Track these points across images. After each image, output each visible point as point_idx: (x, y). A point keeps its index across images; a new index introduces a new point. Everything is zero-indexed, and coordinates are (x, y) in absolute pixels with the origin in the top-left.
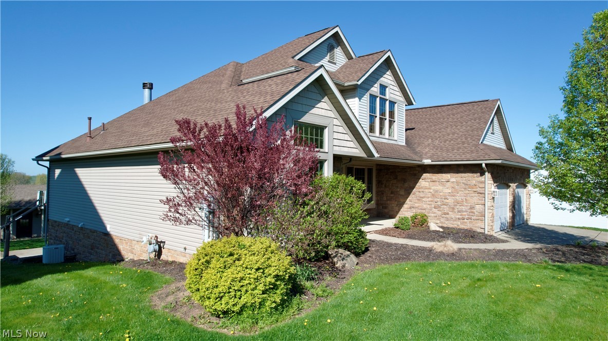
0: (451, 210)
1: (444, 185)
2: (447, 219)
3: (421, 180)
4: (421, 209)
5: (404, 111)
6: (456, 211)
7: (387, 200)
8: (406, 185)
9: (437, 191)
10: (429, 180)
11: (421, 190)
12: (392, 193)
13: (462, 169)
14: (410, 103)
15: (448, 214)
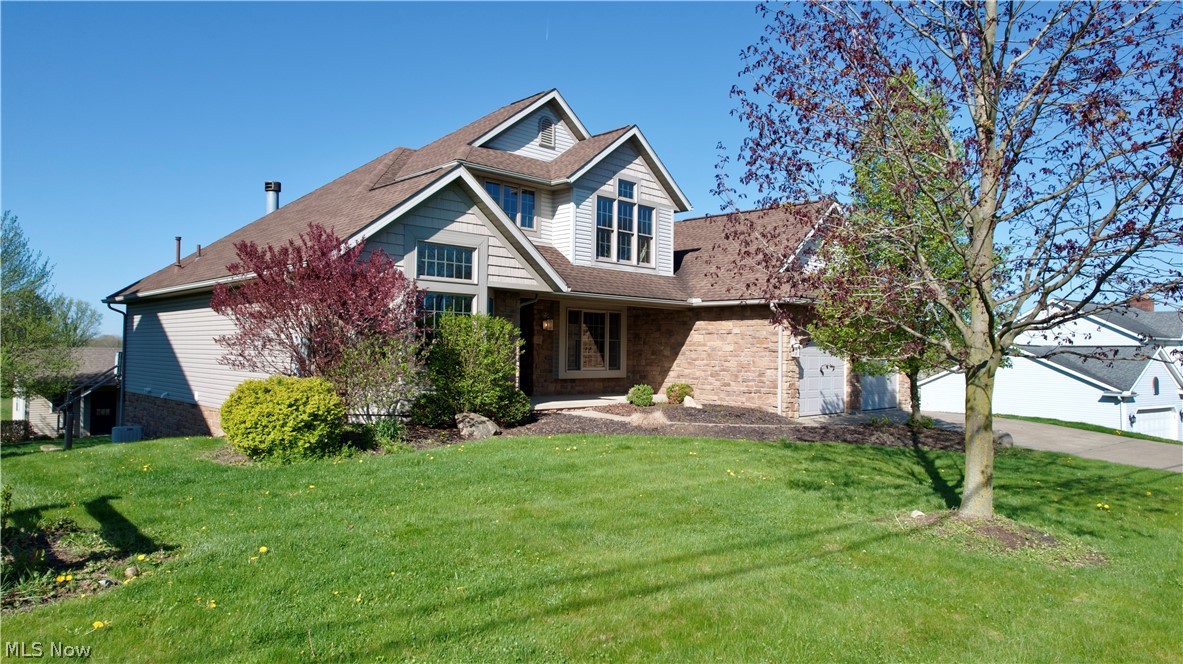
0: (733, 378)
1: (723, 339)
2: (728, 394)
3: (692, 331)
4: (693, 378)
5: (672, 225)
6: (740, 379)
7: (647, 365)
8: (673, 340)
9: (714, 349)
10: (704, 332)
11: (692, 348)
12: (653, 353)
13: (748, 313)
14: (683, 209)
15: (729, 385)
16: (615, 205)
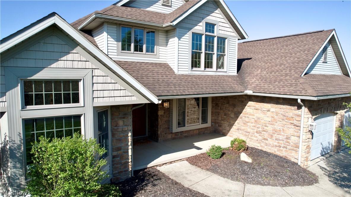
0: (270, 136)
1: (264, 113)
2: (266, 145)
3: (246, 107)
4: (246, 132)
5: (237, 45)
6: (274, 138)
7: (222, 120)
8: (235, 110)
9: (259, 118)
10: (253, 108)
11: (246, 116)
12: (225, 115)
13: (281, 101)
14: (243, 38)
15: (267, 140)
16: (203, 37)
